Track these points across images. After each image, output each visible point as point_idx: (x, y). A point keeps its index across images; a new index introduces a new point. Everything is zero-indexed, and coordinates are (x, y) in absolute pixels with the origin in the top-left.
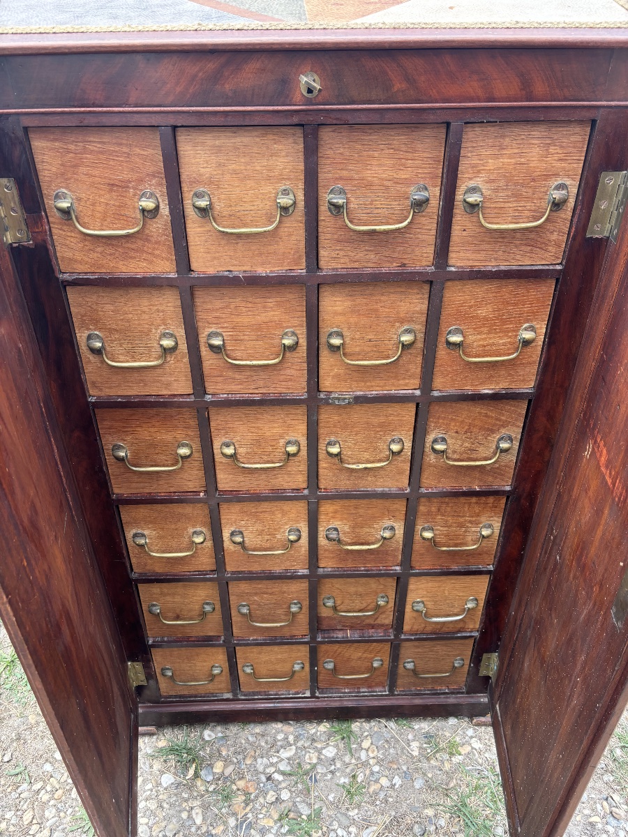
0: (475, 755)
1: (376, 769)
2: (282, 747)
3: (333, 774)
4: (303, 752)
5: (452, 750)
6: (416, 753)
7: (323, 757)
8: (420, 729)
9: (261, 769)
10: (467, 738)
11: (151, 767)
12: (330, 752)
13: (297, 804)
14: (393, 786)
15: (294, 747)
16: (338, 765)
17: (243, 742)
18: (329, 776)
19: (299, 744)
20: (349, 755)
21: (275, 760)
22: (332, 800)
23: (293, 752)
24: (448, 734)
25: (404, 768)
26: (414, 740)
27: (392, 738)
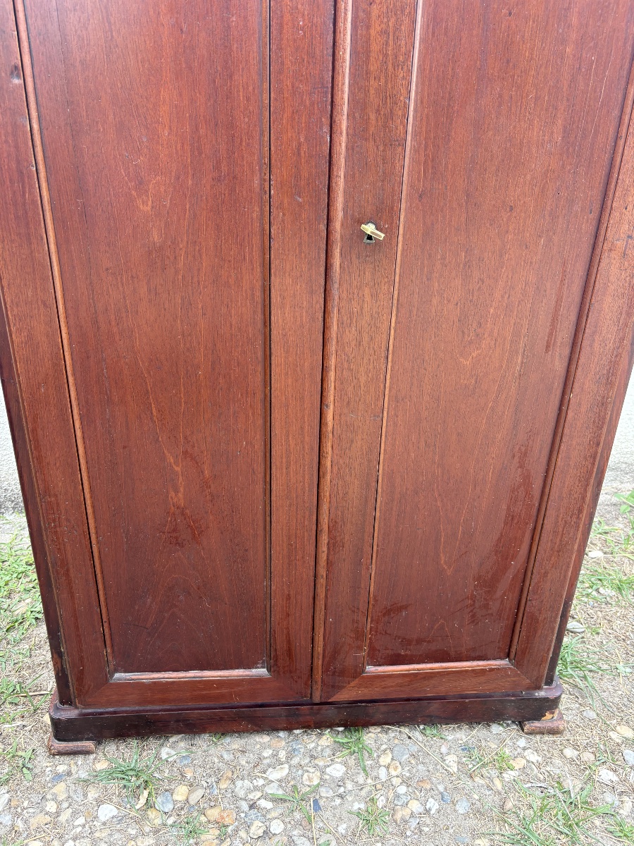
0: (532, 770)
1: (402, 790)
2: (269, 766)
3: (342, 798)
4: (300, 772)
5: (502, 765)
6: (454, 769)
7: (328, 777)
8: (456, 740)
9: (241, 794)
10: (519, 749)
11: (85, 795)
12: (337, 770)
13: (295, 838)
14: (427, 811)
15: (286, 766)
16: (350, 786)
17: (216, 760)
18: (338, 801)
19: (295, 761)
20: (362, 774)
21: (261, 782)
22: (343, 832)
23: (286, 771)
24: (494, 746)
25: (441, 788)
26: (448, 754)
27: (419, 751)
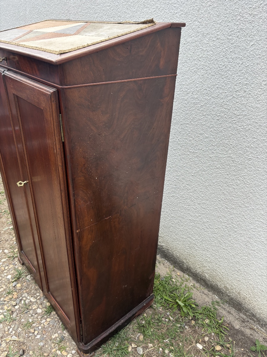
1: (40, 328)
2: (34, 297)
3: (31, 316)
4: (35, 304)
5: (61, 349)
6: (53, 337)
7: (36, 310)
8: (64, 334)
9: (23, 296)
10: (70, 352)
11: (12, 271)
12: (39, 311)
13: (16, 312)
14: (36, 336)
15: (36, 300)
16: (36, 316)
17: (31, 286)
18: (30, 315)
19: (38, 301)
20: (41, 317)
21: (28, 298)
22: (22, 321)
23: (34, 301)
25: (45, 336)
26: (58, 334)
27: (55, 326)
